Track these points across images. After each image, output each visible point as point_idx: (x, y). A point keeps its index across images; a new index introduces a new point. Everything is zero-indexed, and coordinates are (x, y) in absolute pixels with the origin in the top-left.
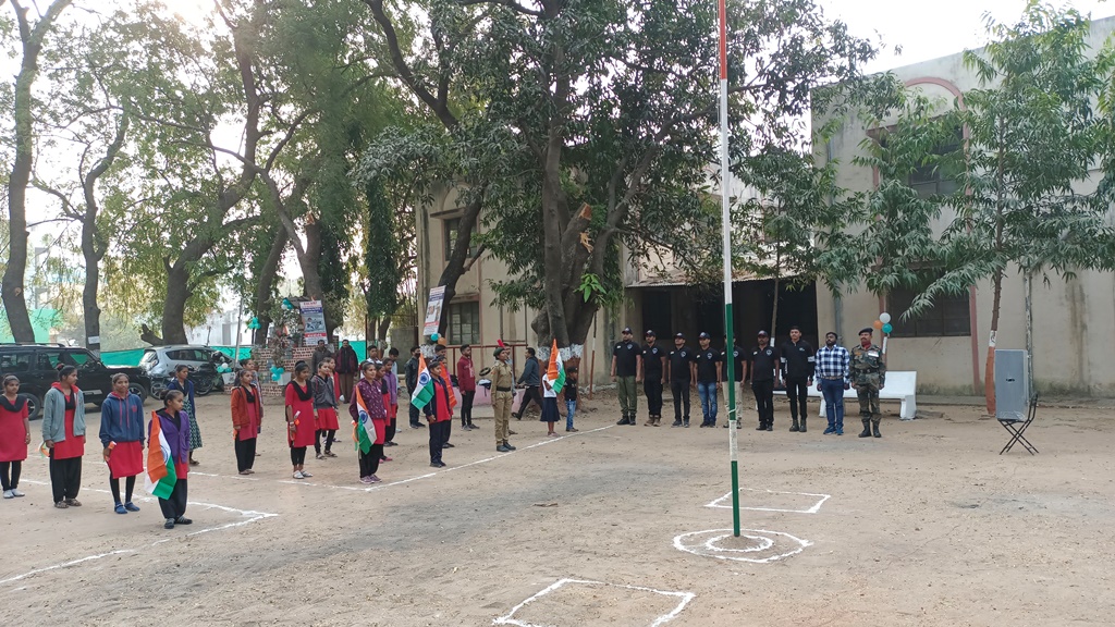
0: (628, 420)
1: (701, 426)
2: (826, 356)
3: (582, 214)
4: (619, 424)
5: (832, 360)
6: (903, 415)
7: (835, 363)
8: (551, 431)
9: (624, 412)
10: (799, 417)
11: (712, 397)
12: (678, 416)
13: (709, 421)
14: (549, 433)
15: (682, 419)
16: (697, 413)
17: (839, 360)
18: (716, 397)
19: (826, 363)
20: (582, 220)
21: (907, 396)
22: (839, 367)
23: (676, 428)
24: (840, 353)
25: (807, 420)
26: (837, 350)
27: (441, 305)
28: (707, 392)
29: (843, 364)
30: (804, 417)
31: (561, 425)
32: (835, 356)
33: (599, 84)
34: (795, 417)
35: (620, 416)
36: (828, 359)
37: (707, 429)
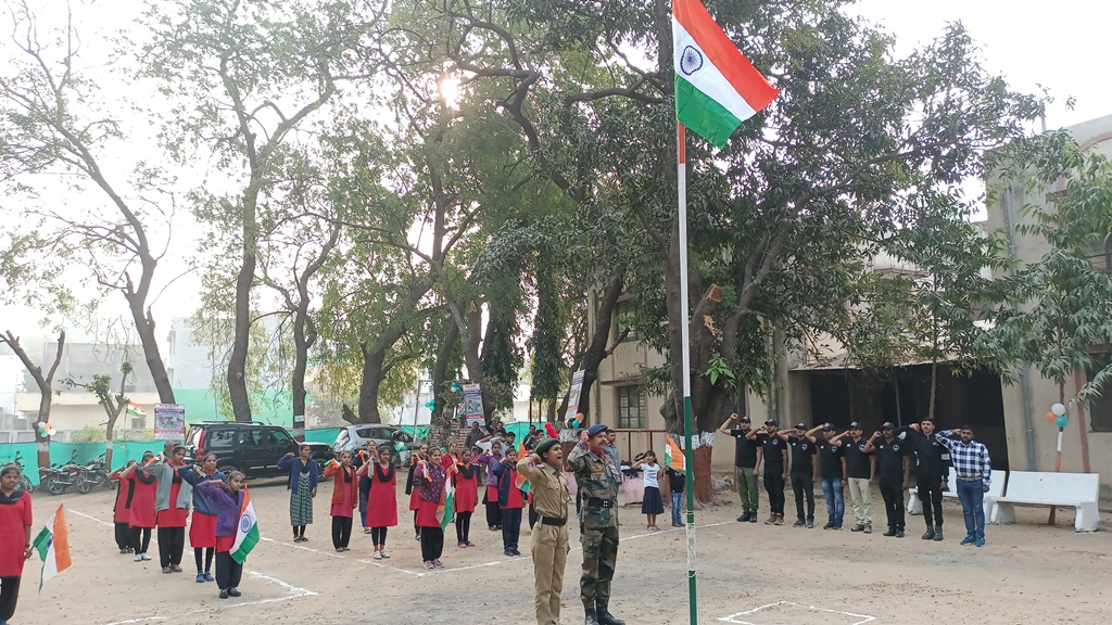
0: (749, 516)
1: (825, 528)
2: (962, 453)
3: (709, 296)
4: (739, 520)
5: (968, 458)
6: (1078, 525)
7: (973, 462)
8: (652, 525)
9: (745, 507)
10: (934, 523)
11: (837, 496)
12: (801, 514)
13: (835, 522)
14: (649, 526)
15: (805, 519)
16: (822, 513)
17: (977, 459)
18: (842, 497)
19: (962, 461)
20: (710, 302)
21: (1082, 504)
22: (977, 467)
23: (799, 528)
24: (978, 451)
25: (943, 526)
26: (974, 447)
27: (580, 389)
28: (831, 490)
29: (982, 464)
30: (940, 522)
31: (665, 518)
32: (973, 454)
33: (742, 163)
34: (929, 522)
35: (740, 512)
36: (963, 457)
37: (831, 531)
